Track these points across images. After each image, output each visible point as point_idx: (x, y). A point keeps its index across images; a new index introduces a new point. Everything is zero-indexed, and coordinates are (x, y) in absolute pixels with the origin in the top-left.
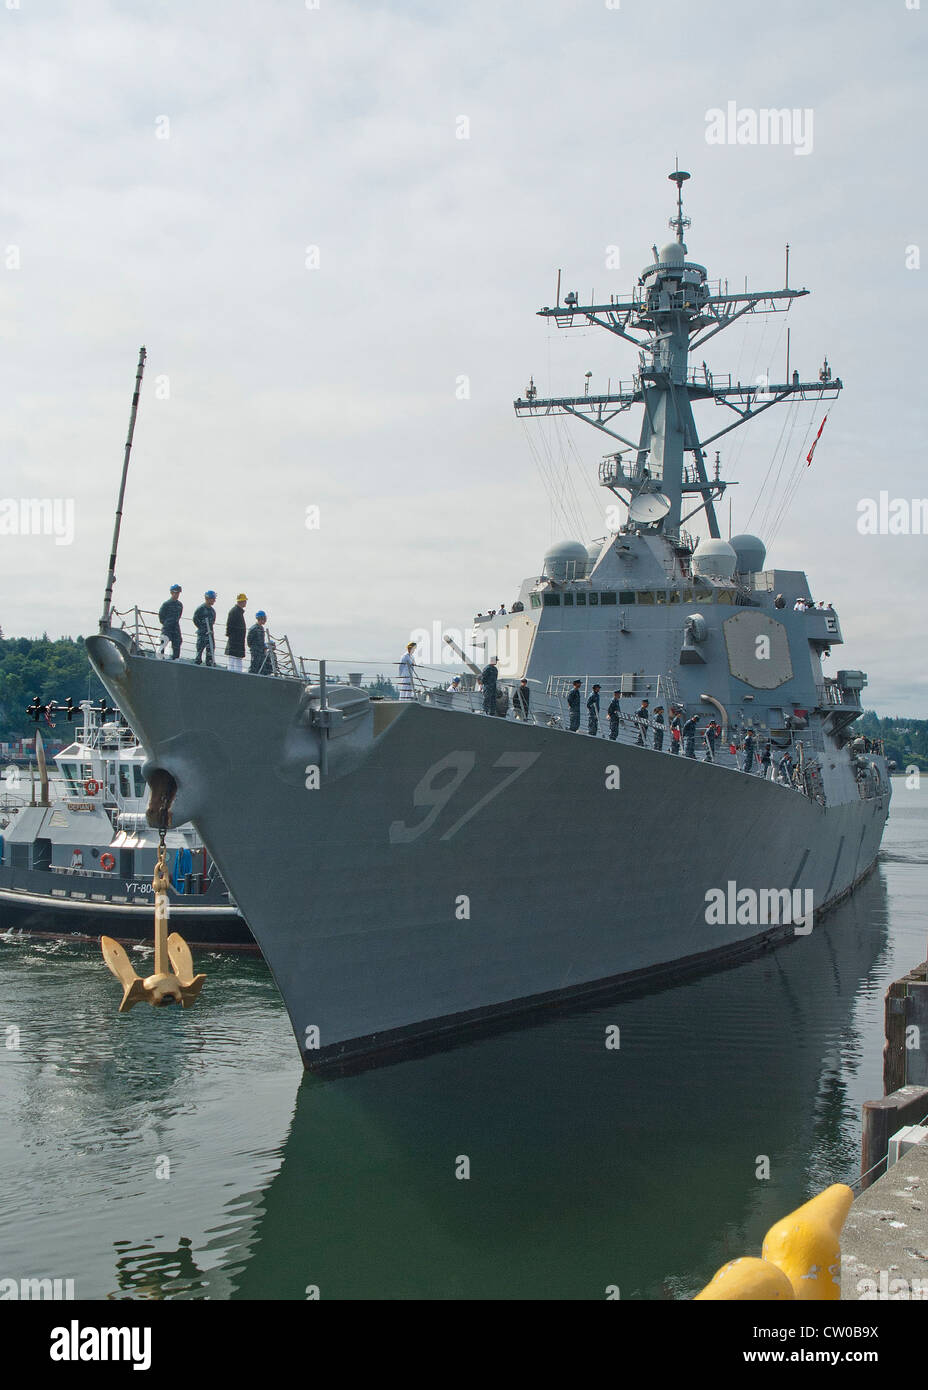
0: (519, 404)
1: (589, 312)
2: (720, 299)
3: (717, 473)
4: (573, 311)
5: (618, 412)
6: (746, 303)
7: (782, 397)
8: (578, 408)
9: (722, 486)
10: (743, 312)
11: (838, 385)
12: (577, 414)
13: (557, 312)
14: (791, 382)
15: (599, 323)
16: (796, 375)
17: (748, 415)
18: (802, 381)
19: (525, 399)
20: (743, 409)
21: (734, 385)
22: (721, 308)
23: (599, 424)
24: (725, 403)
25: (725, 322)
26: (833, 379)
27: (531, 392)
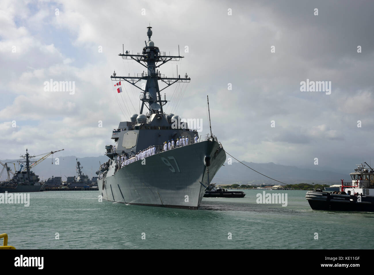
0: (112, 77)
1: (131, 56)
2: (164, 57)
3: (165, 98)
4: (127, 55)
5: (138, 81)
6: (169, 58)
7: (177, 81)
8: (128, 79)
9: (166, 102)
10: (169, 60)
11: (189, 79)
12: (128, 81)
13: (123, 55)
14: (178, 78)
15: (134, 59)
16: (179, 76)
17: (169, 85)
18: (181, 77)
19: (113, 76)
20: (168, 83)
21: (165, 77)
22: (164, 59)
23: (133, 84)
24: (164, 81)
25: (164, 62)
26: (188, 78)
27: (115, 74)
